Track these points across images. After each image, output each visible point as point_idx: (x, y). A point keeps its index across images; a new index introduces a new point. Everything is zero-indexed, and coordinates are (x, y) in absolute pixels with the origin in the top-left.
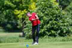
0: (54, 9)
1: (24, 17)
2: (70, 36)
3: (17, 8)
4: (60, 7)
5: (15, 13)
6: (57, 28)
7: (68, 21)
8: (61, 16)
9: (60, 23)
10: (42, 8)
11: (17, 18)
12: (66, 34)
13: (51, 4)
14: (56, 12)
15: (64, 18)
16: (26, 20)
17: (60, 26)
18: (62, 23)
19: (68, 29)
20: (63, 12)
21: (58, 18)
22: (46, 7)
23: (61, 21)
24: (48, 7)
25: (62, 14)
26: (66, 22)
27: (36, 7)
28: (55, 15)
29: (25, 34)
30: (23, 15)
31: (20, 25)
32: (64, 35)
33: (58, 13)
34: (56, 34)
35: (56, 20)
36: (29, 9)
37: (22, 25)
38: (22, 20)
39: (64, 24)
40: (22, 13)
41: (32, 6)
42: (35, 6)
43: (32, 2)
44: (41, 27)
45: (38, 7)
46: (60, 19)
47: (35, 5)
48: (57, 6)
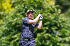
0: (46, 11)
4: (57, 8)
8: (58, 25)
9: (57, 36)
10: (24, 10)
14: (50, 16)
17: (58, 42)
18: (60, 37)
20: (63, 17)
21: (53, 29)
23: (58, 33)
24: (34, 8)
25: (60, 22)
27: (13, 6)
28: (48, 23)
33: (53, 19)
35: (50, 31)
39: (64, 39)
41: (6, 5)
42: (11, 5)
45: (16, 7)
46: (56, 30)
47: (10, 3)
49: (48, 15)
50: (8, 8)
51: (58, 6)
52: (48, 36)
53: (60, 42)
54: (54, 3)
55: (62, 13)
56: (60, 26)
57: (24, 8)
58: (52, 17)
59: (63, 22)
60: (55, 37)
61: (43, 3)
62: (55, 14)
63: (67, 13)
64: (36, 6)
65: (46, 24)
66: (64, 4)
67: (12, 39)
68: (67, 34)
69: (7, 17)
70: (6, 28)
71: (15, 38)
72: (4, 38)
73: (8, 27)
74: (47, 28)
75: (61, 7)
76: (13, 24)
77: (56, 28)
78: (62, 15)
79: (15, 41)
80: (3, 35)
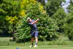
0: (42, 16)
1: (14, 23)
2: (56, 40)
3: (8, 15)
4: (47, 14)
5: (6, 19)
6: (44, 33)
7: (54, 27)
8: (48, 23)
9: (47, 28)
10: (31, 15)
11: (8, 24)
12: (53, 39)
13: (40, 11)
14: (44, 19)
15: (50, 24)
16: (16, 26)
17: (47, 31)
18: (49, 28)
19: (54, 34)
20: (50, 19)
21: (45, 24)
22: (35, 14)
23: (48, 27)
24: (36, 14)
26: (52, 28)
27: (26, 14)
28: (43, 22)
29: (15, 38)
30: (14, 21)
31: (11, 30)
32: (50, 40)
34: (43, 39)
35: (44, 26)
36: (19, 16)
37: (12, 31)
38: (12, 26)
39: (51, 30)
40: (13, 19)
41: (22, 13)
43: (22, 9)
44: (30, 32)
45: (28, 14)
46: (47, 25)
47: (25, 12)
48: (44, 14)
49: (43, 18)
50: (23, 15)
51: (48, 13)
52: (43, 28)
53: (49, 31)
54: (46, 12)
55: (49, 17)
56: (49, 23)
57: (31, 14)
58: (45, 19)
59: (50, 21)
60: (46, 29)
61: (41, 12)
62: (46, 18)
63: (52, 17)
64: (37, 13)
65: (42, 22)
66: (51, 12)
67: (26, 30)
68: (52, 27)
69: (23, 19)
70: (23, 24)
71: (27, 29)
72: (22, 29)
73: (24, 24)
74: (42, 24)
75: (49, 14)
76: (26, 22)
77: (47, 24)
78: (50, 18)
79: (27, 30)
80: (21, 28)
